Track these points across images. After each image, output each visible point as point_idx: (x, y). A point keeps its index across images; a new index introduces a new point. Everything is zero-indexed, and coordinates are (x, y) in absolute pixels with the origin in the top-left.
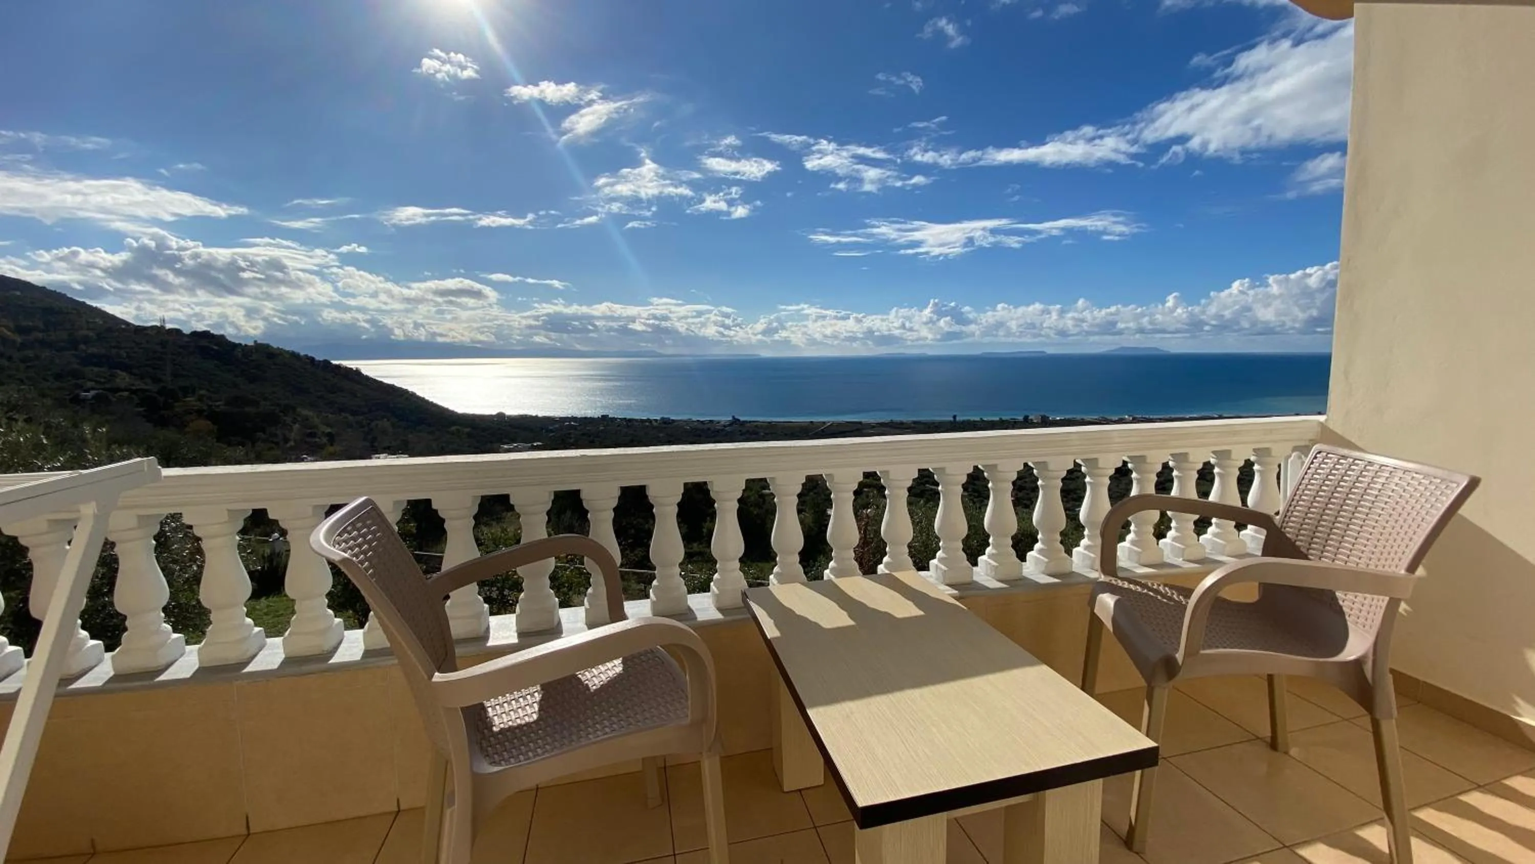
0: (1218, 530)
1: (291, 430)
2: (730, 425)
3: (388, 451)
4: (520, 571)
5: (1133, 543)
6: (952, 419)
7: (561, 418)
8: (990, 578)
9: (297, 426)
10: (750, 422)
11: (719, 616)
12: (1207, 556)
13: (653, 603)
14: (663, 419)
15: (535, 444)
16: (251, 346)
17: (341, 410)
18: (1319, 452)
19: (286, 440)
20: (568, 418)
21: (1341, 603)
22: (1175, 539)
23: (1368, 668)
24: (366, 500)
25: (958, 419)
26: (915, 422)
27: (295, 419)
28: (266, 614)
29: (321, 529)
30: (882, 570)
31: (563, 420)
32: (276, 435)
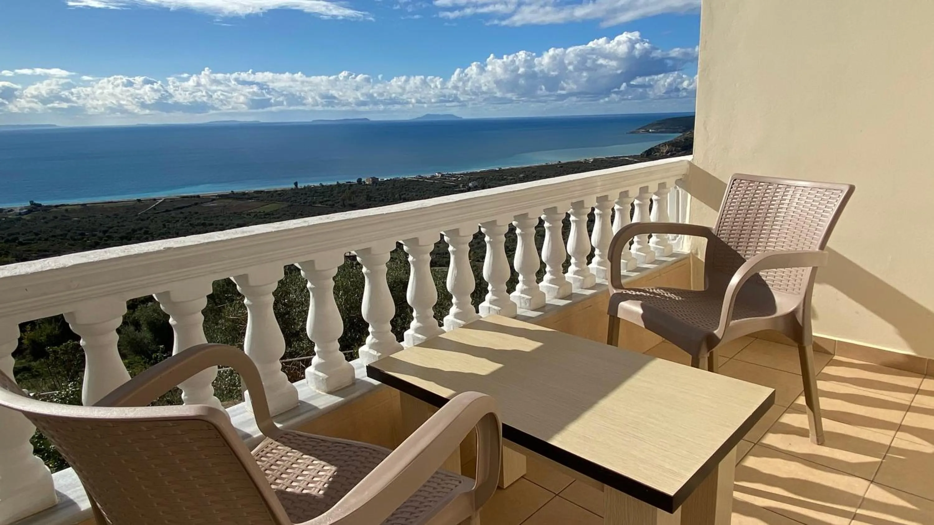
0: (639, 246)
2: (30, 211)
10: (56, 206)
12: (638, 266)
18: (735, 180)
21: (764, 278)
25: (299, 186)
26: (257, 192)
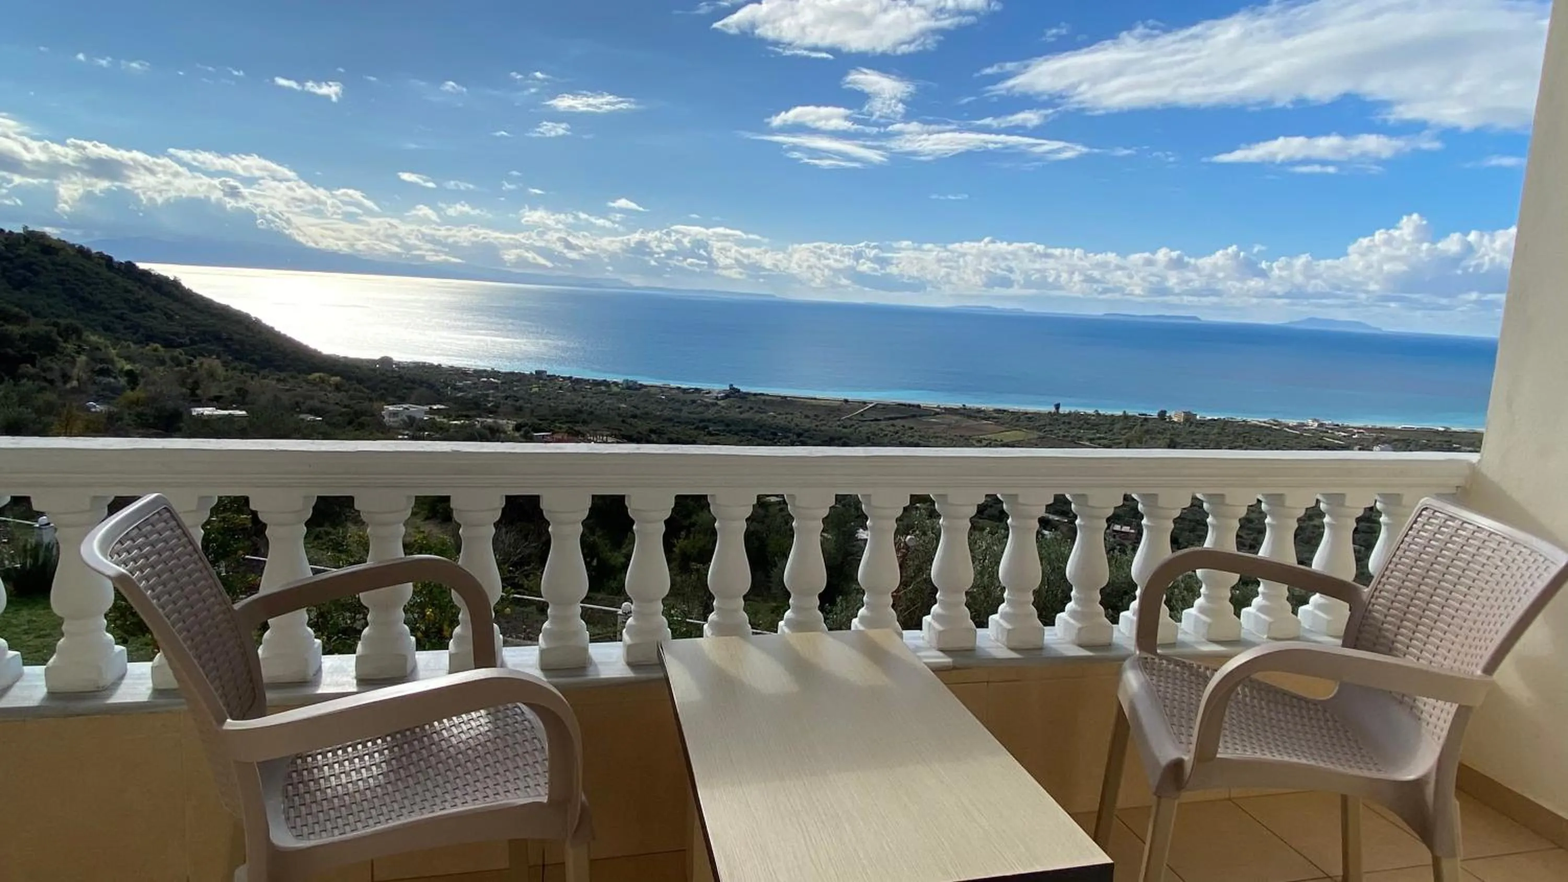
1: (73, 362)
2: (727, 396)
3: (215, 403)
4: (364, 597)
5: (1202, 610)
6: (1053, 410)
7: (476, 371)
8: (1000, 644)
9: (83, 358)
10: (755, 395)
11: (627, 673)
13: (542, 652)
14: (627, 381)
15: (435, 407)
16: (19, 234)
17: (150, 338)
18: (1426, 509)
19: (66, 378)
20: (485, 371)
22: (1261, 609)
23: (1430, 789)
24: (157, 497)
25: (1061, 410)
26: (998, 411)
27: (80, 346)
28: (26, 632)
29: (96, 534)
30: (856, 627)
31: (478, 373)
32: (50, 369)
